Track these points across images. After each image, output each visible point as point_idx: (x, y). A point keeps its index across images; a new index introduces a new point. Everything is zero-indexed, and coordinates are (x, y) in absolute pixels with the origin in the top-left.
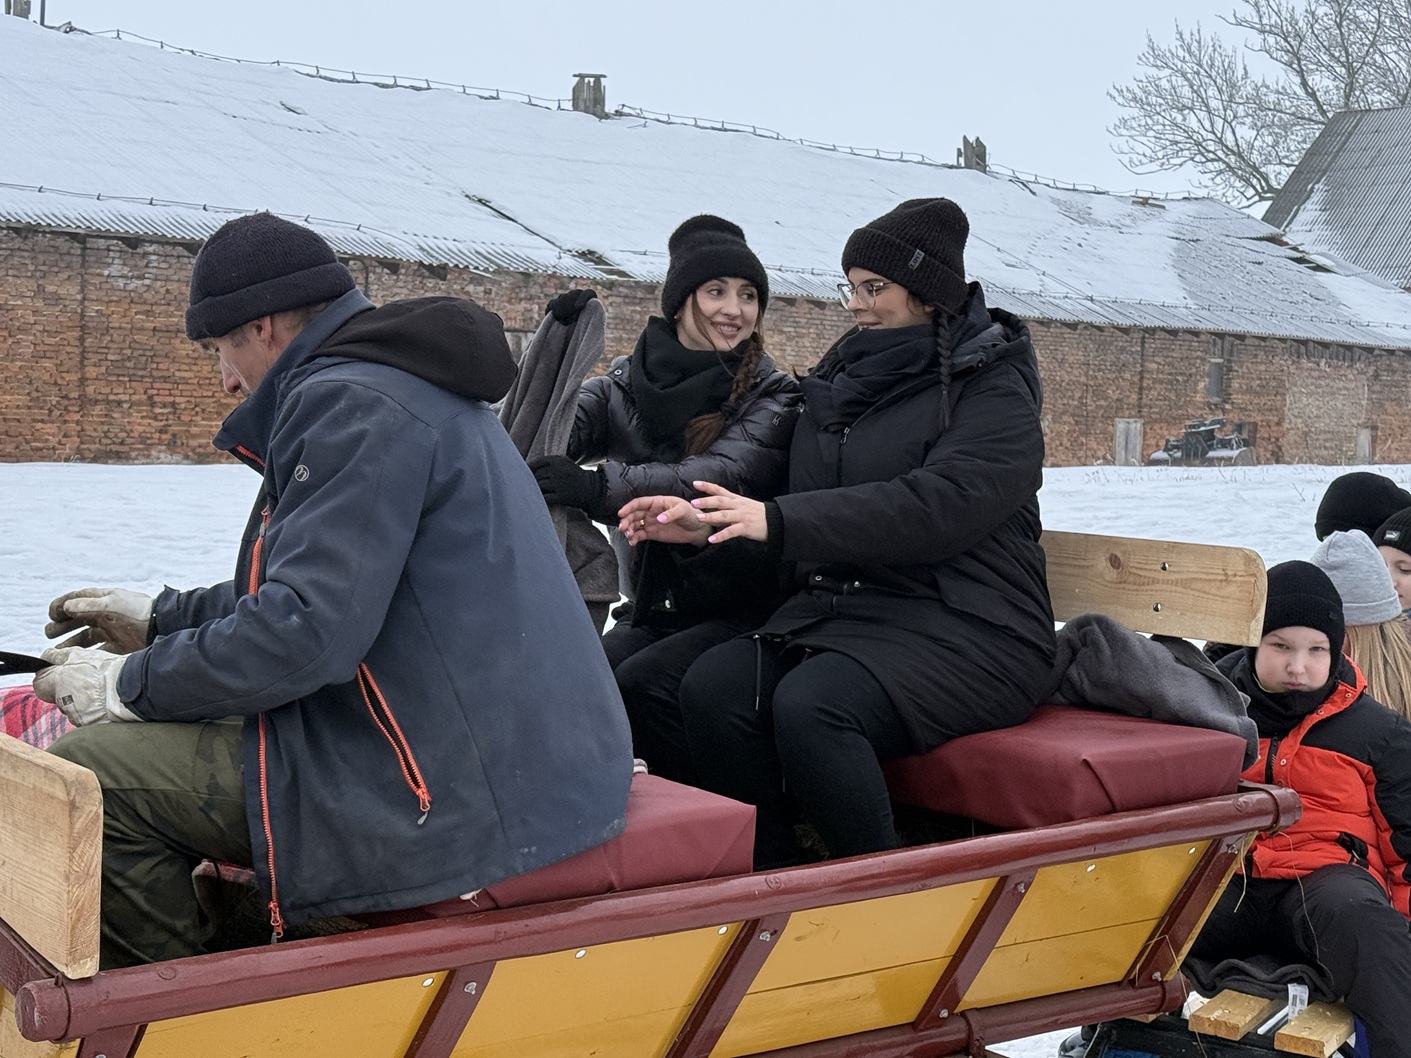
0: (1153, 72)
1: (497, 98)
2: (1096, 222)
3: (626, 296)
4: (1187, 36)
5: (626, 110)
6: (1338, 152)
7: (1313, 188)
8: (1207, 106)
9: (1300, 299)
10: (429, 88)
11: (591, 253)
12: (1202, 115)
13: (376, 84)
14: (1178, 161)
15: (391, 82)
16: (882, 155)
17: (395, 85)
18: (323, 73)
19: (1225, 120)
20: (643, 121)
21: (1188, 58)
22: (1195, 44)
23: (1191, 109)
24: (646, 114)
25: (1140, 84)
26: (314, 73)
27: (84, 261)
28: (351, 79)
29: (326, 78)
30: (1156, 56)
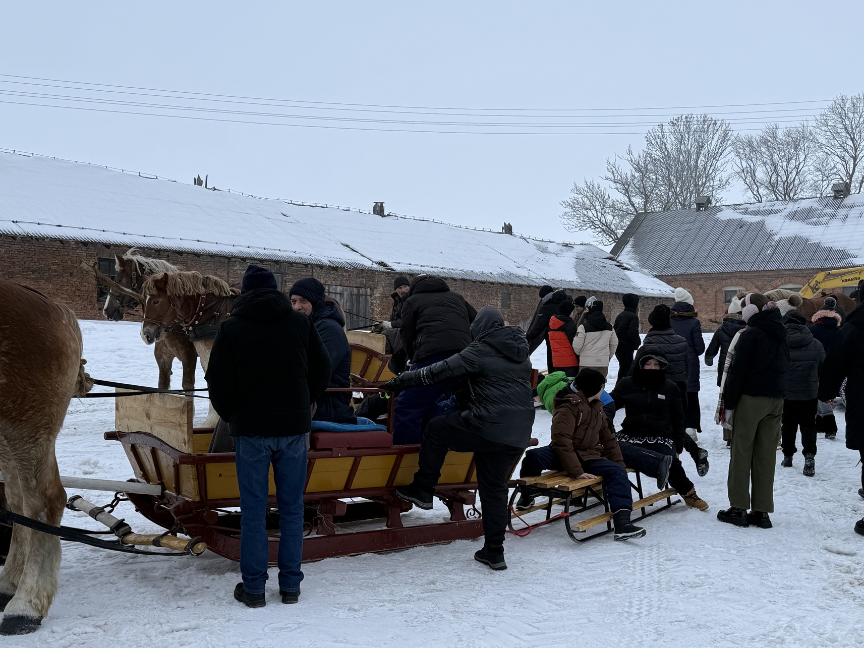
0: (576, 196)
1: (349, 210)
2: (550, 253)
3: (393, 277)
4: (588, 183)
5: (391, 214)
6: (638, 227)
7: (629, 240)
8: (595, 208)
9: (617, 279)
10: (327, 207)
11: (382, 263)
12: (594, 212)
13: (310, 206)
14: (586, 228)
15: (315, 205)
16: (476, 229)
17: (316, 206)
18: (293, 202)
19: (602, 214)
20: (397, 218)
21: (589, 191)
22: (591, 186)
23: (590, 209)
24: (397, 215)
25: (571, 200)
26: (290, 202)
27: (229, 265)
28: (302, 204)
29: (294, 204)
30: (578, 191)
